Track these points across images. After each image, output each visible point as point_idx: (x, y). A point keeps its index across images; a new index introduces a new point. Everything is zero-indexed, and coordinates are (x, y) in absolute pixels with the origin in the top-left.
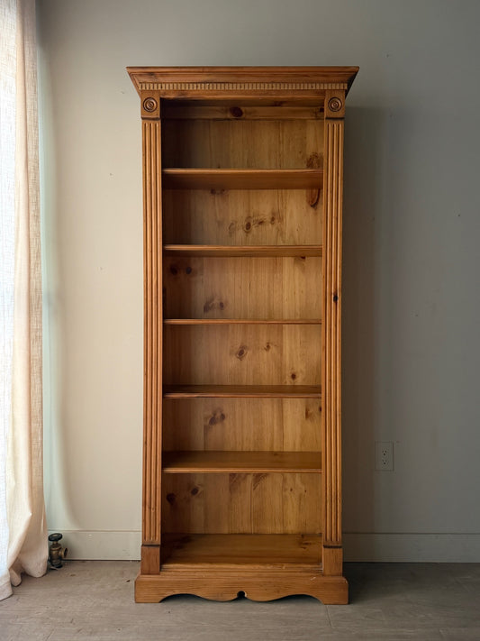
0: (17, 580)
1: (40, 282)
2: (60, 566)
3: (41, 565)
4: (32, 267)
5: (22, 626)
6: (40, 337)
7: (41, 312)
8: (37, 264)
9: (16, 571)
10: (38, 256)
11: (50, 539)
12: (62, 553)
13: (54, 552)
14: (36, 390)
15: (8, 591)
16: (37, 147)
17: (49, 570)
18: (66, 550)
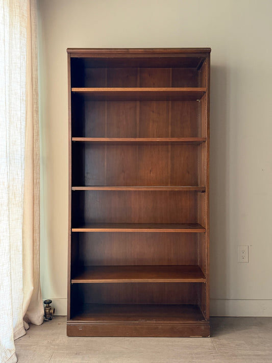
0: (27, 326)
1: (39, 150)
2: (51, 319)
3: (41, 318)
4: (35, 141)
5: (35, 350)
6: (39, 183)
7: (39, 167)
8: (37, 140)
9: (26, 321)
10: (38, 135)
11: (45, 302)
12: (52, 311)
13: (47, 311)
14: (36, 215)
15: (24, 332)
16: (37, 70)
17: (44, 321)
18: (54, 309)
